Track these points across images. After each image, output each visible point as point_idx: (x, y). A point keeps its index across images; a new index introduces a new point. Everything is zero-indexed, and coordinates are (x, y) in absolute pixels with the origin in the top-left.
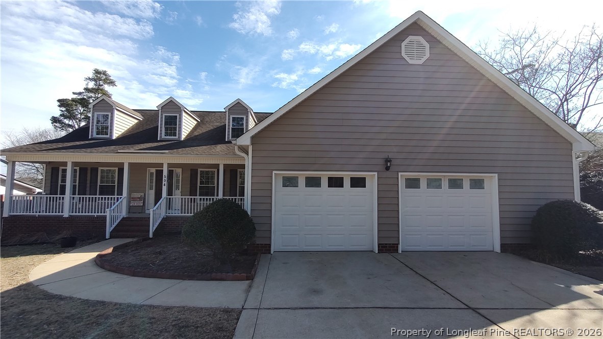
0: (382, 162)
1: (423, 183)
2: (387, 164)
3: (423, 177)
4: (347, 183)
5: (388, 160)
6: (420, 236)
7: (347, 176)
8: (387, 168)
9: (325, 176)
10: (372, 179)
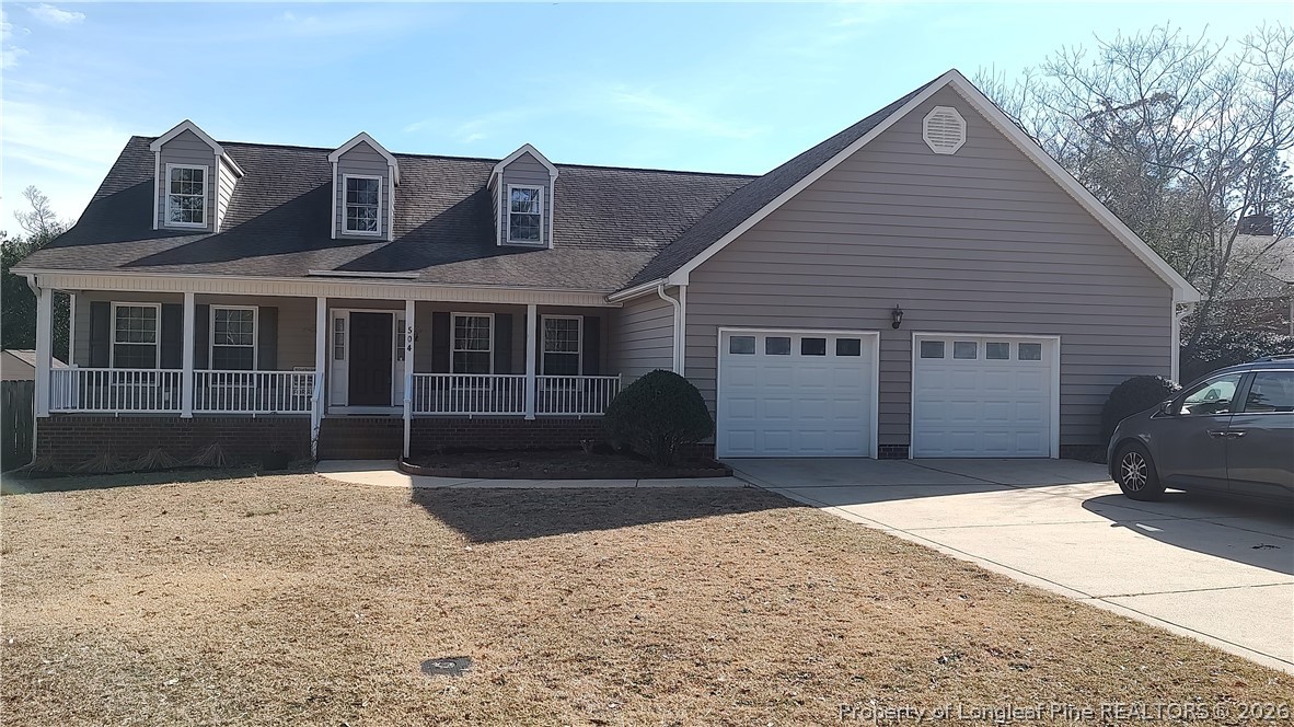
0: (887, 314)
1: (949, 350)
2: (896, 319)
3: (949, 339)
4: (831, 347)
5: (896, 312)
6: (940, 434)
7: (831, 337)
8: (896, 325)
9: (796, 336)
10: (871, 345)
